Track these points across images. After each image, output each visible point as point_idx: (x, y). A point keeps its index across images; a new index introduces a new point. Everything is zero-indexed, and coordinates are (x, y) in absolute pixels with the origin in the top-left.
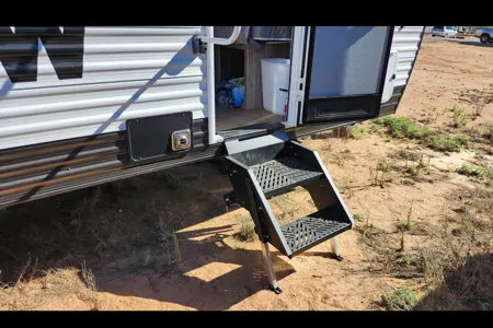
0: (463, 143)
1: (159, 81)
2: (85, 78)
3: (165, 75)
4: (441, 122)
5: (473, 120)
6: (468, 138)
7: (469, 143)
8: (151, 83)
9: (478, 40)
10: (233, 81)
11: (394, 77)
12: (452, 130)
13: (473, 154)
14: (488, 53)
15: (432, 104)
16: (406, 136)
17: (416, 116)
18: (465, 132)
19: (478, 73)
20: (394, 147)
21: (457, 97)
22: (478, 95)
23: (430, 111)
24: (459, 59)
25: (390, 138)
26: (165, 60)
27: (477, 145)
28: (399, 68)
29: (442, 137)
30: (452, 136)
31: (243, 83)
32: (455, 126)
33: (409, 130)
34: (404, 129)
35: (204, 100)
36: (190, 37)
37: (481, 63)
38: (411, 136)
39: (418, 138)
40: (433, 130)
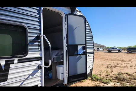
0: (110, 80)
1: (29, 78)
2: (8, 81)
3: (31, 76)
4: (104, 74)
5: (111, 73)
6: (111, 79)
7: (112, 80)
8: (27, 79)
9: (108, 51)
10: (49, 72)
11: (89, 67)
12: (107, 77)
13: (114, 83)
14: (111, 54)
15: (101, 69)
16: (96, 80)
17: (97, 73)
18: (110, 77)
19: (110, 60)
20: (94, 84)
21: (106, 67)
22: (111, 66)
23: (101, 72)
24: (105, 56)
25: (92, 81)
26: (30, 72)
27: (114, 81)
28: (90, 64)
29: (105, 79)
30: (108, 79)
31: (52, 72)
32: (108, 75)
33: (97, 78)
34: (95, 78)
35: (41, 81)
36: (38, 65)
37: (110, 57)
38: (97, 80)
39: (99, 80)
40: (102, 77)
